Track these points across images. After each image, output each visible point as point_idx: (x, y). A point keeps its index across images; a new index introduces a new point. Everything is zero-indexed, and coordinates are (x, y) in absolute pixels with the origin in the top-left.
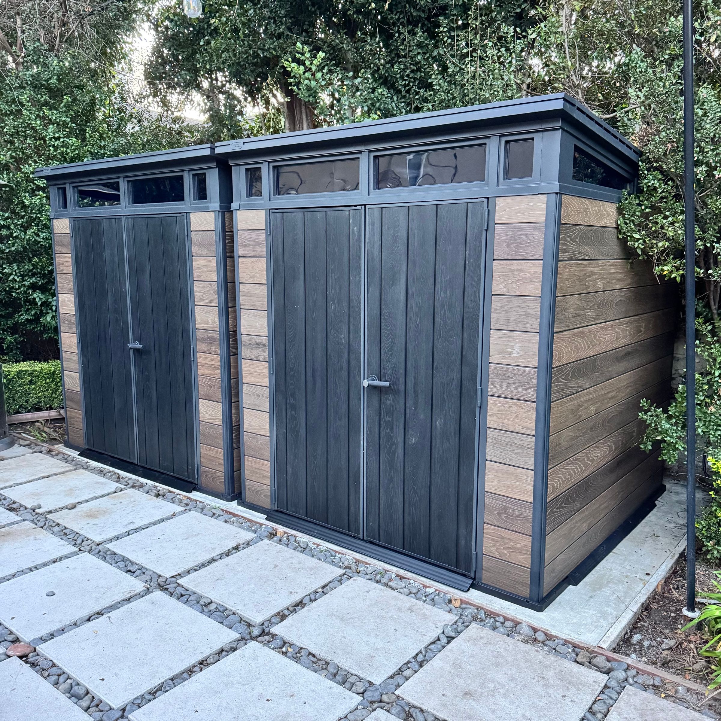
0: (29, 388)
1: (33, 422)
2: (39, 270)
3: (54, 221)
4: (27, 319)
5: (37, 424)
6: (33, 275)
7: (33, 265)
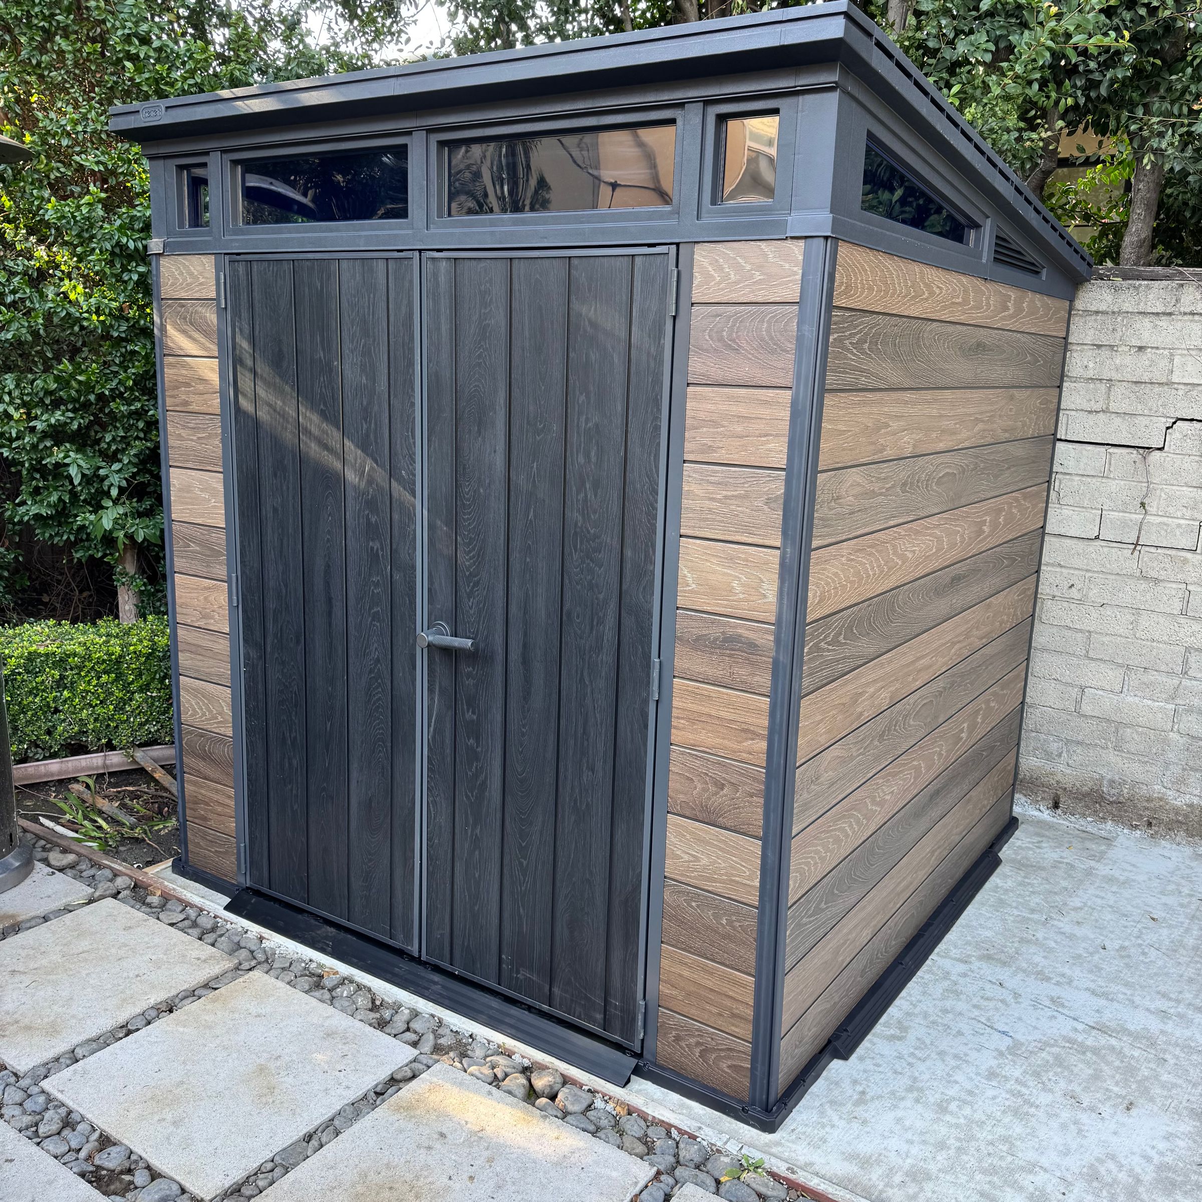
0: (55, 699)
1: (63, 783)
2: (73, 393)
3: (163, 261)
4: (38, 517)
5: (75, 787)
6: (57, 404)
7: (57, 379)
